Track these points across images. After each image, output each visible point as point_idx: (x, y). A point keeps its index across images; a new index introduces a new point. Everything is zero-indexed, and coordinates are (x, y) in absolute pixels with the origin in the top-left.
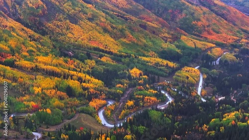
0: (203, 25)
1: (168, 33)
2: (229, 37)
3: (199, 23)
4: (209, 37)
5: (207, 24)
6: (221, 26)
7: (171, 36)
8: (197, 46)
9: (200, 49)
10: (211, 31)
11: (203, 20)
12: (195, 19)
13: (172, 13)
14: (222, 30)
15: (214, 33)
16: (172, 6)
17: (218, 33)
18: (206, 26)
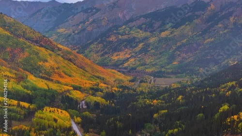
0: (51, 67)
1: (10, 72)
2: (85, 81)
3: (47, 64)
4: (61, 80)
5: (56, 66)
6: (72, 70)
7: (14, 76)
8: (50, 88)
9: (56, 91)
10: (63, 74)
11: (51, 61)
12: (41, 60)
13: (10, 52)
14: (74, 74)
15: (66, 76)
16: (11, 43)
17: (70, 76)
18: (55, 68)
